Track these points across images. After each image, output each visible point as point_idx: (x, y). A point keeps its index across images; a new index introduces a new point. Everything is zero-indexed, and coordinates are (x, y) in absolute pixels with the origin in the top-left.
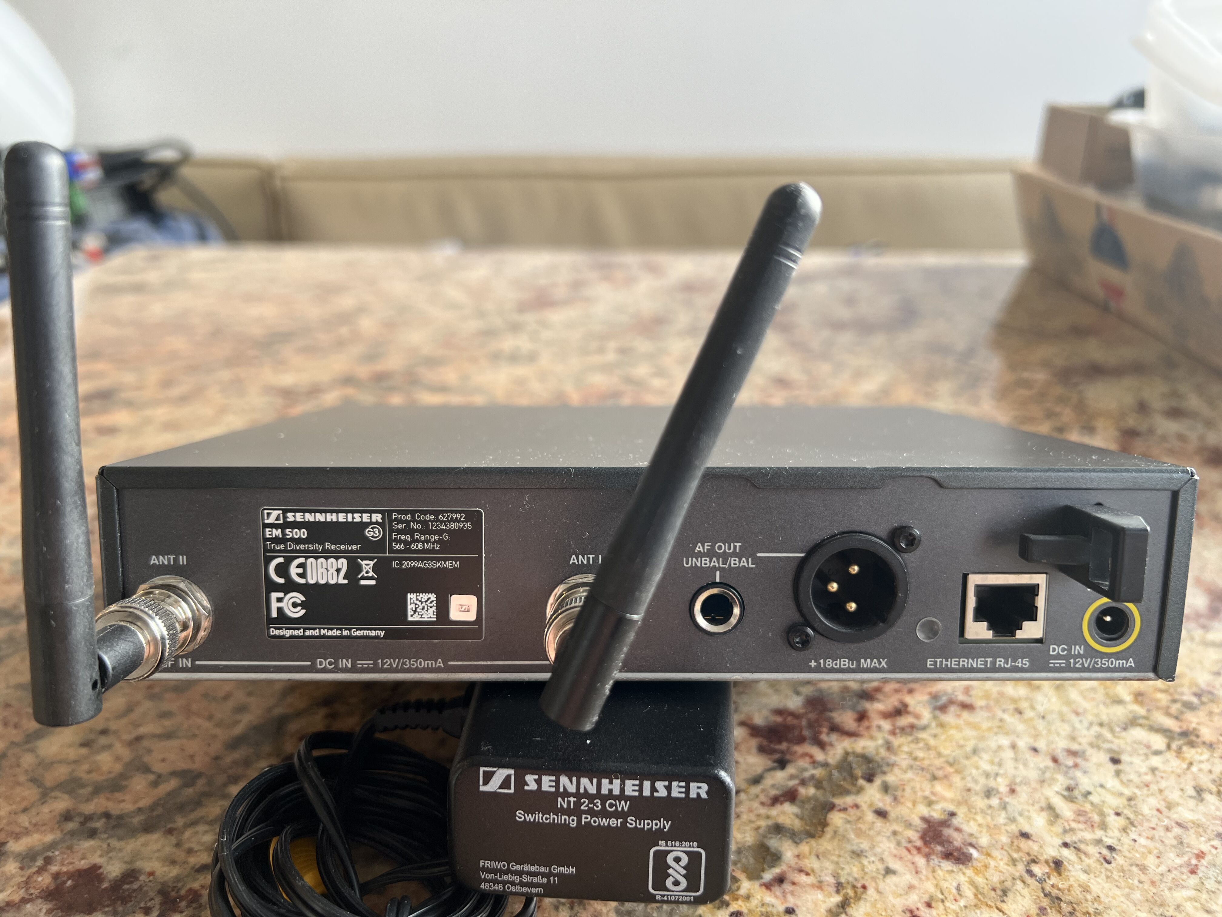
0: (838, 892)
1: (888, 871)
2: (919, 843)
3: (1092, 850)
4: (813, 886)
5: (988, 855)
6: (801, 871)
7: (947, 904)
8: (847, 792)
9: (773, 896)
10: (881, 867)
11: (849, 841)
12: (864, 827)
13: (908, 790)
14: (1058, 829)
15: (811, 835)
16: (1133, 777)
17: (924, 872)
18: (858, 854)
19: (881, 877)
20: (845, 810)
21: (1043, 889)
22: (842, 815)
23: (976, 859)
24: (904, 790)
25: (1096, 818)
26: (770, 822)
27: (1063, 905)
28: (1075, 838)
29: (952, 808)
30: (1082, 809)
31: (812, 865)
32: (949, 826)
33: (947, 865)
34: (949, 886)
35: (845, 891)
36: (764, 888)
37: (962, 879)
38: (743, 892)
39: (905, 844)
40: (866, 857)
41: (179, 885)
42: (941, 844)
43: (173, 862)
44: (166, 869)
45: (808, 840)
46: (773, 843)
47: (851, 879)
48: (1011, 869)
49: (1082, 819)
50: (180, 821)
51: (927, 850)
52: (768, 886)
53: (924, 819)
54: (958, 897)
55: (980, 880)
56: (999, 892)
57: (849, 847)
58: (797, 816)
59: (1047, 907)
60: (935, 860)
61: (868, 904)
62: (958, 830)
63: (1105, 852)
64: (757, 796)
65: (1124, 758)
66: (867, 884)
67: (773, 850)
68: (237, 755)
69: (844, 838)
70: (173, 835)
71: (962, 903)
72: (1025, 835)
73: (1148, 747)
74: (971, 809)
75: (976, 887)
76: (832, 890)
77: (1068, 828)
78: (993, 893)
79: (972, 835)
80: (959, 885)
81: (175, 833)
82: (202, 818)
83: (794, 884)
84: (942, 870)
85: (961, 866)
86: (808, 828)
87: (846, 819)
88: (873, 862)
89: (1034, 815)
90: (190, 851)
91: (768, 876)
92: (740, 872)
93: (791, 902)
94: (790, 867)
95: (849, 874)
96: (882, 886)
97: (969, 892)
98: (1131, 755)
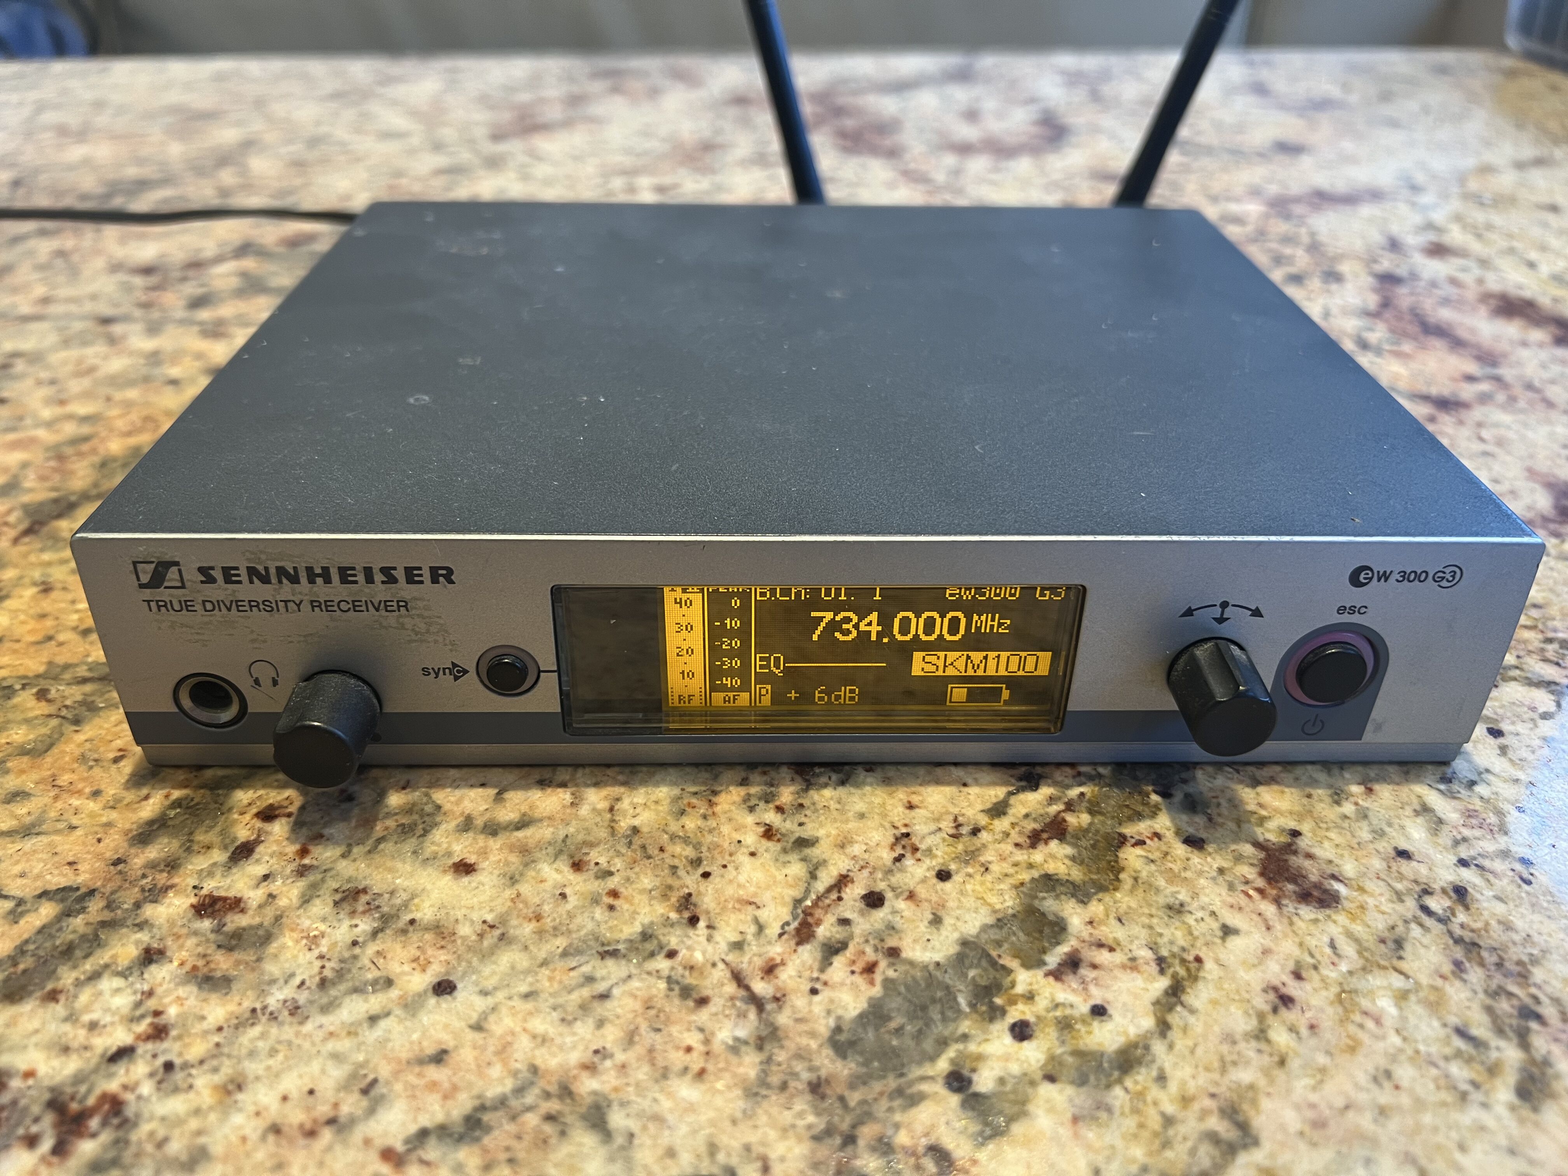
0: (1162, 972)
1: (1227, 931)
2: (1260, 883)
3: (1498, 865)
4: (1124, 967)
5: (1361, 889)
6: (1100, 945)
7: (1325, 972)
8: (1139, 816)
9: (1069, 991)
10: (1215, 925)
11: (1158, 890)
12: (1176, 868)
13: (1223, 802)
14: (1445, 839)
15: (1102, 888)
16: (1524, 753)
18: (1176, 910)
19: (1218, 941)
20: (1141, 843)
21: (1450, 933)
22: (1138, 851)
23: (1346, 898)
25: (1492, 819)
26: (1036, 874)
27: (1485, 954)
28: (1472, 853)
29: (1292, 825)
30: (1471, 807)
31: (1115, 935)
32: (1295, 853)
33: (1307, 912)
34: (1319, 944)
35: (1171, 970)
36: (1051, 979)
37: (1334, 930)
38: (1020, 989)
40: (1190, 912)
41: (83, 1089)
43: (66, 1050)
44: (56, 1063)
45: (1100, 896)
46: (1050, 904)
47: (1175, 949)
48: (1399, 907)
49: (1474, 821)
50: (67, 977)
51: (1274, 892)
52: (1057, 975)
54: (1336, 960)
55: (1358, 928)
56: (1391, 945)
57: (1161, 900)
58: (1073, 859)
59: (1464, 960)
60: (1290, 906)
61: (1211, 986)
62: (1309, 856)
63: (1518, 867)
64: (1007, 835)
65: (1505, 727)
66: (1202, 955)
67: (1051, 917)
68: (153, 852)
69: (1151, 887)
70: (57, 1001)
71: (1344, 967)
72: (1403, 854)
73: (1533, 709)
74: (1318, 821)
75: (1357, 940)
76: (1154, 968)
77: (1459, 837)
78: (1382, 946)
79: (1330, 862)
80: (1332, 940)
81: (62, 998)
82: (107, 966)
83: (1094, 967)
84: (1303, 920)
85: (1328, 912)
86: (1094, 877)
87: (1147, 858)
88: (1202, 919)
89: (1407, 823)
90: (93, 1026)
91: (1053, 959)
92: (1009, 958)
93: (1097, 996)
94: (1084, 941)
95: (1172, 943)
96: (1223, 955)
97: (1348, 949)
98: (1513, 723)
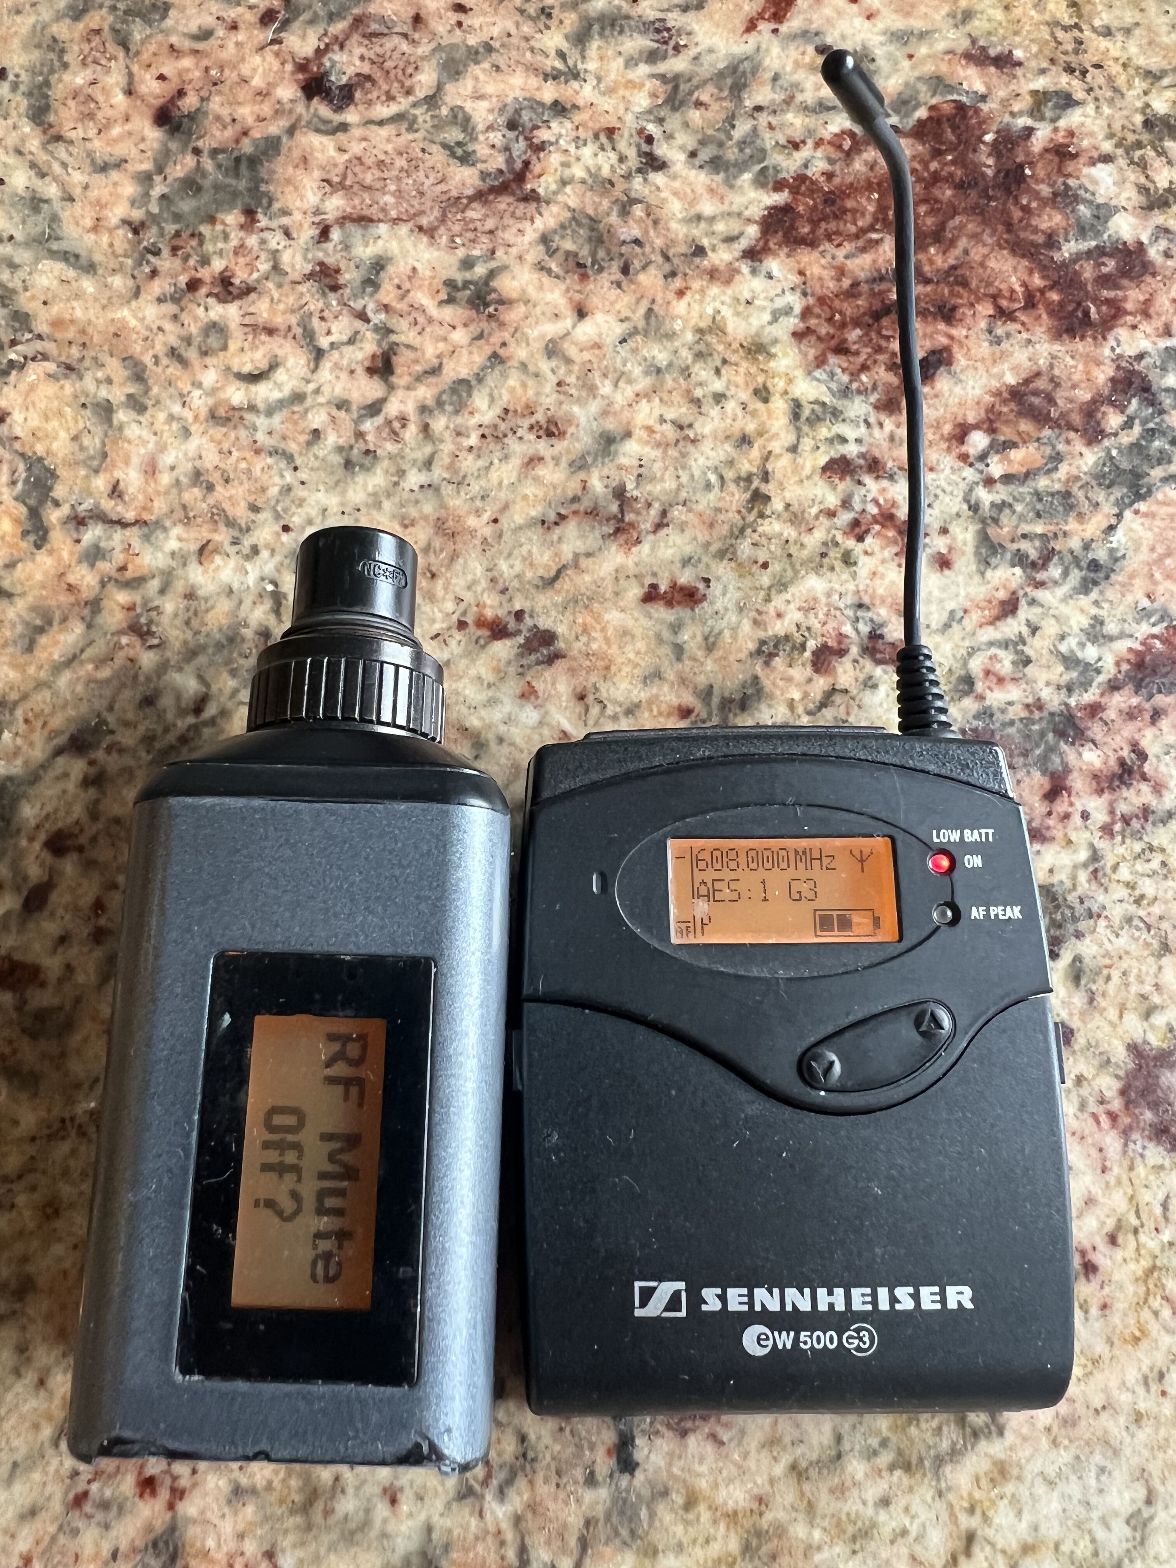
17: (1116, 1170)
24: (1108, 978)
39: (1093, 1107)
42: (1154, 1106)
53: (1134, 1049)
